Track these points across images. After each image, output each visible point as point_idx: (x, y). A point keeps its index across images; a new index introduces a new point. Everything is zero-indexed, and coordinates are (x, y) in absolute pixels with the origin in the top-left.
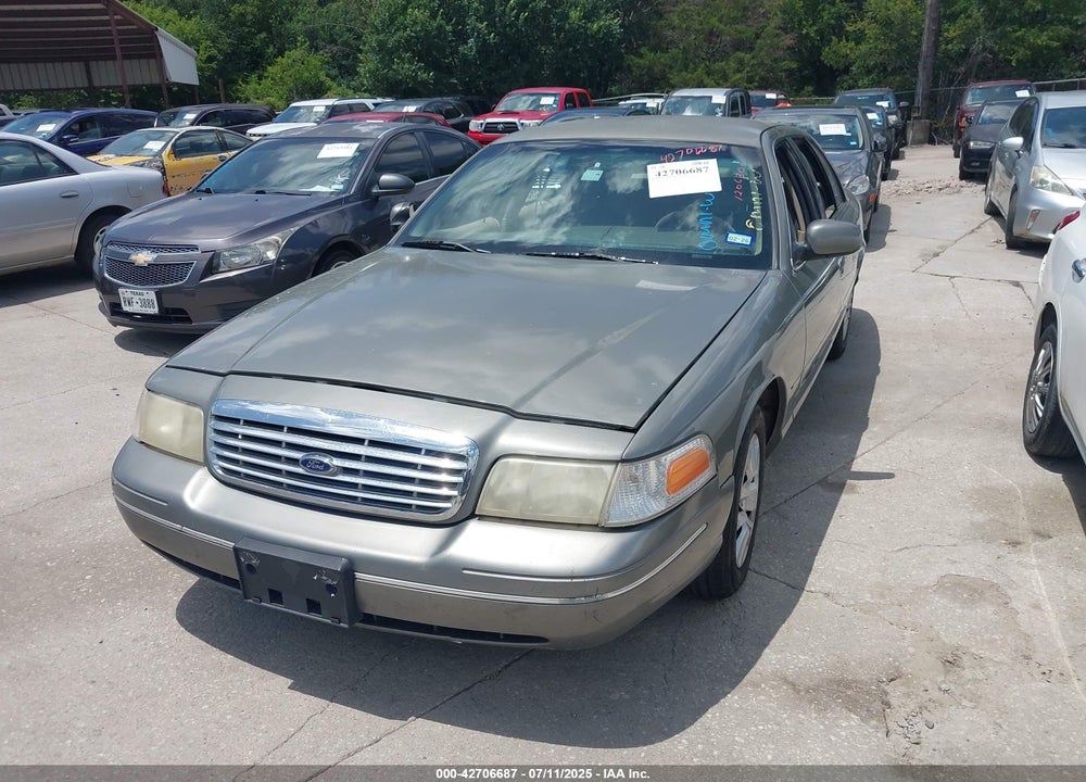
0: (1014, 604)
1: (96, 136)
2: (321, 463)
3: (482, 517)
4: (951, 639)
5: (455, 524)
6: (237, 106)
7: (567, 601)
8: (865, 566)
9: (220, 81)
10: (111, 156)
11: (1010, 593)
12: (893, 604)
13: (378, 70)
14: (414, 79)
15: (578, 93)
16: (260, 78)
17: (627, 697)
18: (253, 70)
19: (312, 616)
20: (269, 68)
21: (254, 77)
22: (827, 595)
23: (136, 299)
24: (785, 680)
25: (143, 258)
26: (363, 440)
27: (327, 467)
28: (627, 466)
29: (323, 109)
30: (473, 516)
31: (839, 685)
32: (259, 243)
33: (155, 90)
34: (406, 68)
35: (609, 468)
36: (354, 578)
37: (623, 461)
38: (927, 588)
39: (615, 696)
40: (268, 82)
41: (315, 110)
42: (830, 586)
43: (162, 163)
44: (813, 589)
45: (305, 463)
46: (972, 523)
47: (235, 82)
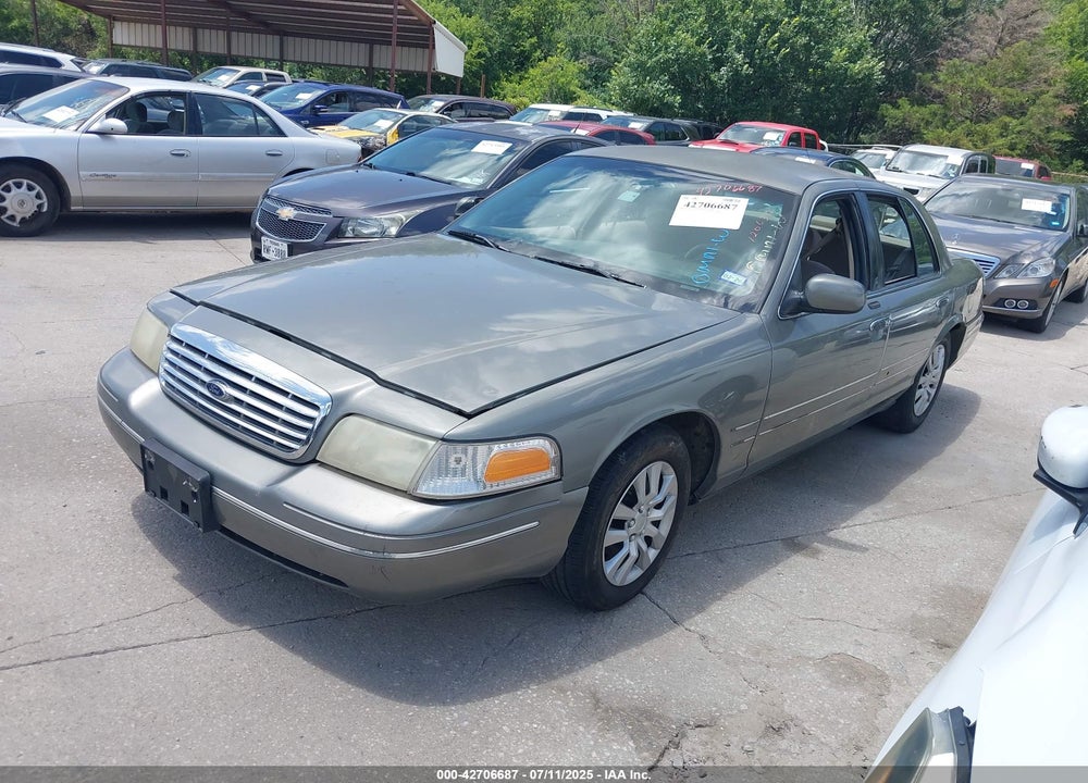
0: (887, 698)
1: (345, 109)
2: (219, 389)
3: (322, 464)
4: (791, 709)
5: (299, 465)
6: (494, 101)
7: (357, 551)
8: (763, 623)
9: (484, 76)
10: (346, 128)
11: (894, 686)
12: (761, 663)
13: (628, 85)
14: (661, 99)
15: (806, 134)
16: (521, 78)
17: (437, 665)
18: (517, 70)
19: (183, 516)
20: (531, 70)
21: (516, 77)
22: (703, 637)
23: (273, 247)
24: (594, 695)
25: (287, 213)
26: (252, 376)
27: (221, 393)
28: (445, 446)
29: (558, 114)
30: (314, 461)
31: (641, 715)
32: (384, 216)
33: (422, 76)
34: (656, 87)
35: (431, 443)
36: (211, 490)
37: (443, 439)
38: (810, 659)
39: (428, 662)
40: (527, 83)
41: (550, 113)
42: (710, 630)
43: (386, 140)
44: (692, 628)
45: (209, 386)
46: (914, 615)
47: (498, 79)
